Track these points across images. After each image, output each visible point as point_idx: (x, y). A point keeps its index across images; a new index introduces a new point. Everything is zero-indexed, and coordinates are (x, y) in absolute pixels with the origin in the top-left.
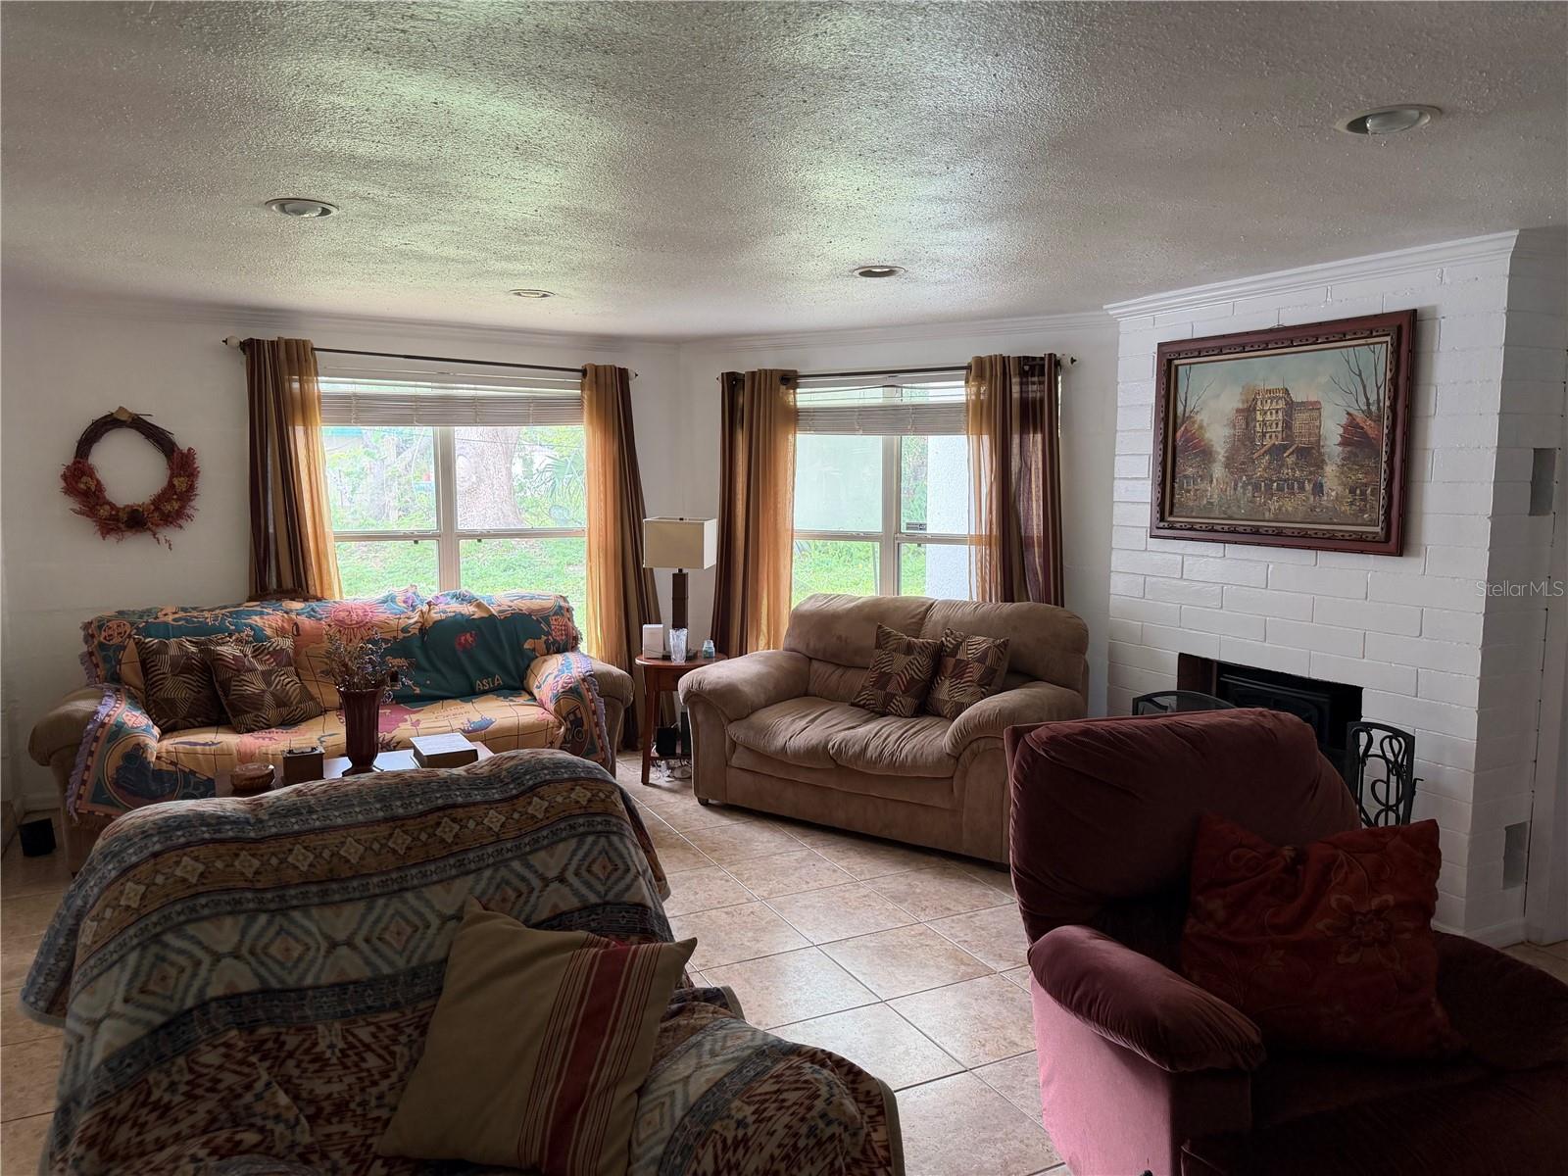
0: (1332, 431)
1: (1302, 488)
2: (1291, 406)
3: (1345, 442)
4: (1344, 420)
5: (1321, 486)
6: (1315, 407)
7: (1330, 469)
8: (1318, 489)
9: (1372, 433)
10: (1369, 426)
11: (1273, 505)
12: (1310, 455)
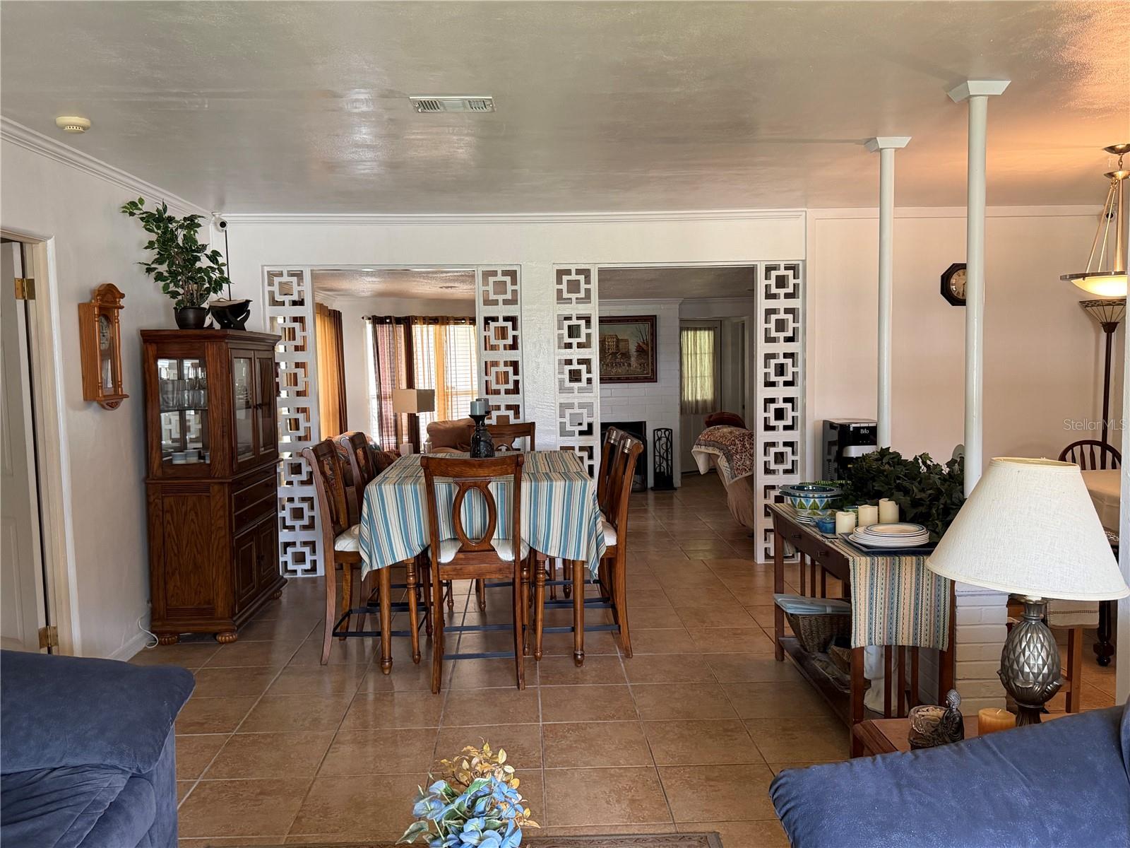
0: (633, 348)
1: (624, 365)
2: (618, 340)
3: (637, 351)
4: (637, 345)
5: (630, 364)
6: (627, 341)
7: (633, 359)
8: (629, 365)
9: (645, 348)
10: (644, 346)
11: (614, 370)
12: (626, 355)
